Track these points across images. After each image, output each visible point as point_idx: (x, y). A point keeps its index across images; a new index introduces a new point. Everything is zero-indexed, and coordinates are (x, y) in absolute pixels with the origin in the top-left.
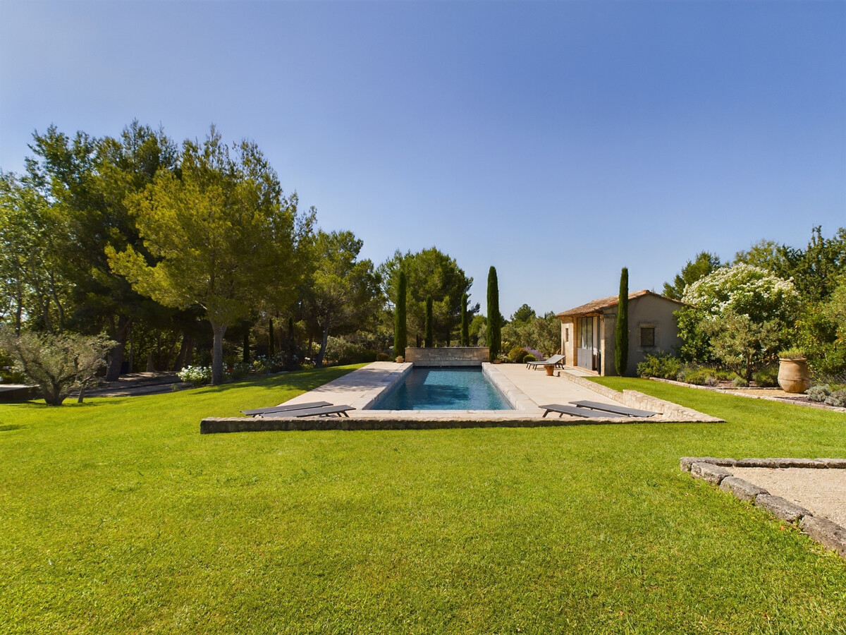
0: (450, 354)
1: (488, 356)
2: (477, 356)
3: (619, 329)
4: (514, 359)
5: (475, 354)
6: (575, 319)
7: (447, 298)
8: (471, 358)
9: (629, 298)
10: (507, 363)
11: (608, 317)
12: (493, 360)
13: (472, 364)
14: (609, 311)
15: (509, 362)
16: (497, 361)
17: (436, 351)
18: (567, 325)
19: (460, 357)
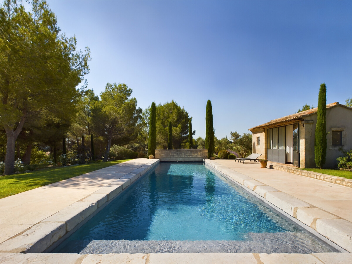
0: (183, 154)
1: (207, 154)
2: (200, 155)
3: (320, 131)
4: (222, 157)
5: (199, 153)
6: (266, 130)
7: (180, 125)
8: (197, 156)
9: (327, 107)
10: (218, 159)
11: (308, 123)
12: (210, 157)
13: (197, 160)
14: (309, 118)
15: (219, 158)
16: (213, 158)
17: (175, 151)
18: (258, 135)
19: (189, 156)
